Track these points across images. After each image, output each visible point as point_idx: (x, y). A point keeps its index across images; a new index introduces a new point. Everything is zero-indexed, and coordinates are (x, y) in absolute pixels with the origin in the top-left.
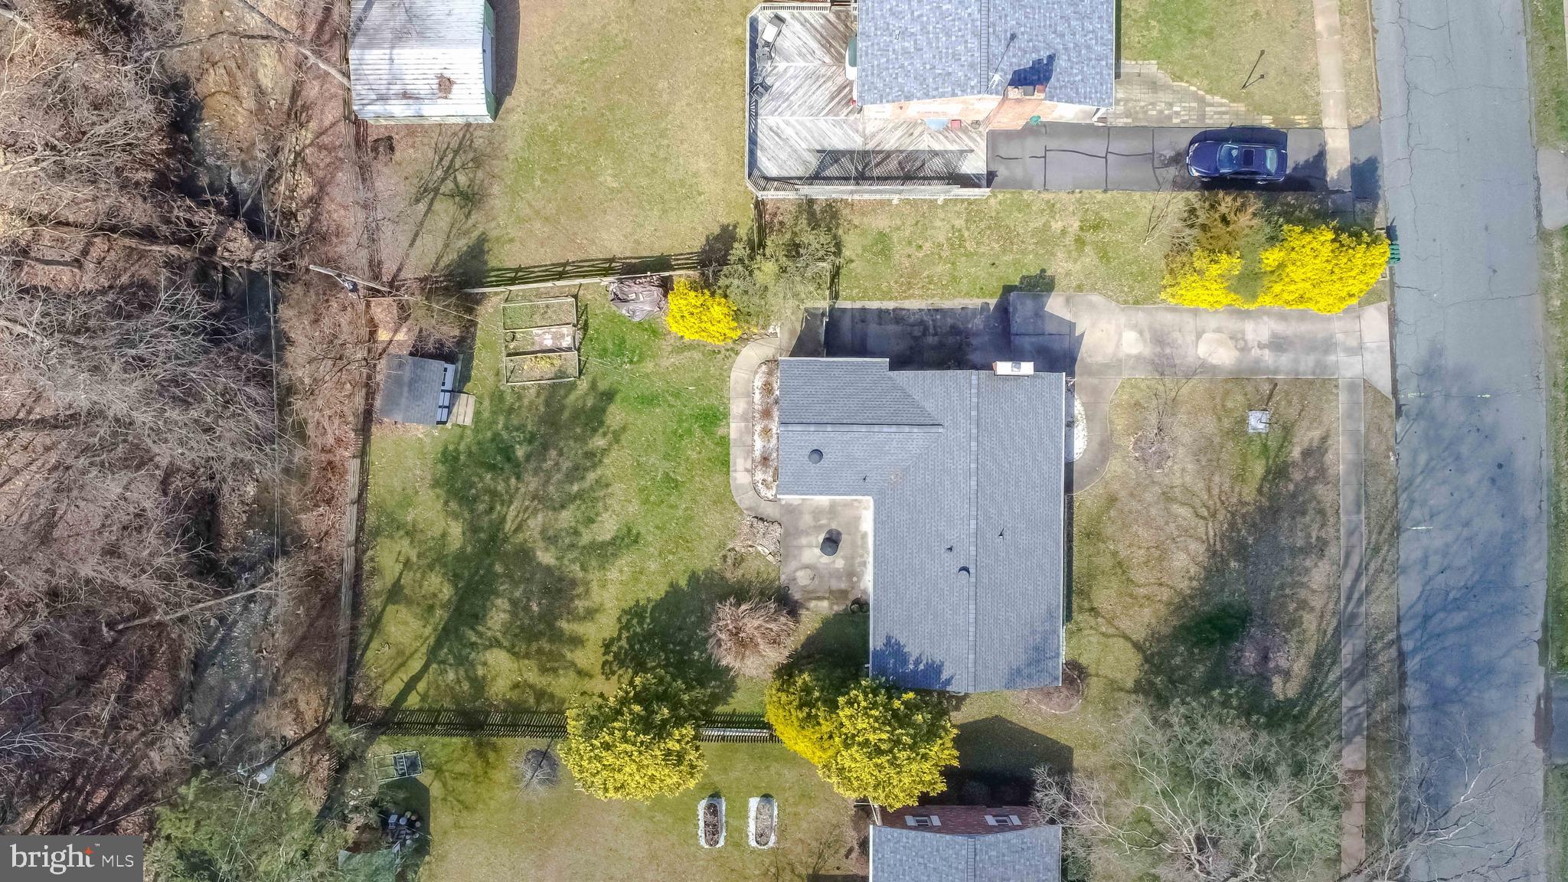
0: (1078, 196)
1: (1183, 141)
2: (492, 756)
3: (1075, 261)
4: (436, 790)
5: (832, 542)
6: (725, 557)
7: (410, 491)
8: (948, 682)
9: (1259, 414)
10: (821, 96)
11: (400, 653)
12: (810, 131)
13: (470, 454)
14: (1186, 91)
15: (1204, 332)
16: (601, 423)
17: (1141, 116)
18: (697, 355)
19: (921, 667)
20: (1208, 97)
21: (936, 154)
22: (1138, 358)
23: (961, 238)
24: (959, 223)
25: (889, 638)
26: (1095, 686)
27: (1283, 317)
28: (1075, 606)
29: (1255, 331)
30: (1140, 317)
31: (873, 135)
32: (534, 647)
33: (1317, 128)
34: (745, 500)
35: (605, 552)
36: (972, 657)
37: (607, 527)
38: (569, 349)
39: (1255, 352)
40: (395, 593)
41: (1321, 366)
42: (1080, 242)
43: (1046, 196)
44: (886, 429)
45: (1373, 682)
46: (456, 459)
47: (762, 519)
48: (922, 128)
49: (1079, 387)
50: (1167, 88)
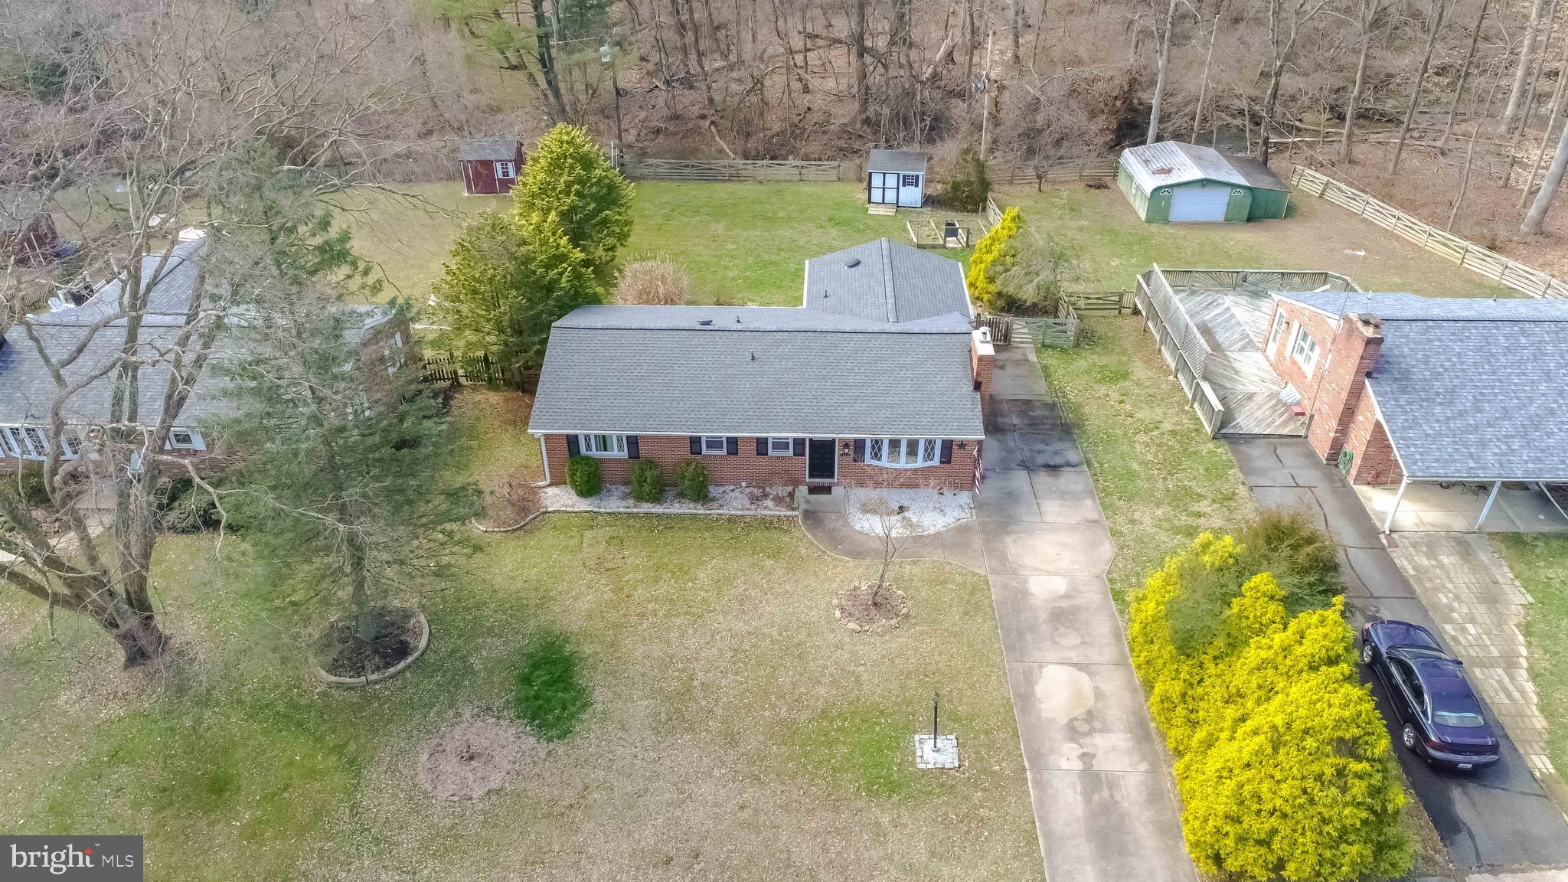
3: (1158, 527)
9: (952, 753)
14: (1510, 641)
15: (1091, 674)
17: (1428, 585)
20: (1524, 672)
22: (1025, 593)
23: (1148, 430)
24: (1168, 426)
29: (1116, 752)
30: (1093, 595)
31: (1246, 357)
43: (1242, 491)
48: (1275, 388)
49: (962, 530)
50: (1499, 616)
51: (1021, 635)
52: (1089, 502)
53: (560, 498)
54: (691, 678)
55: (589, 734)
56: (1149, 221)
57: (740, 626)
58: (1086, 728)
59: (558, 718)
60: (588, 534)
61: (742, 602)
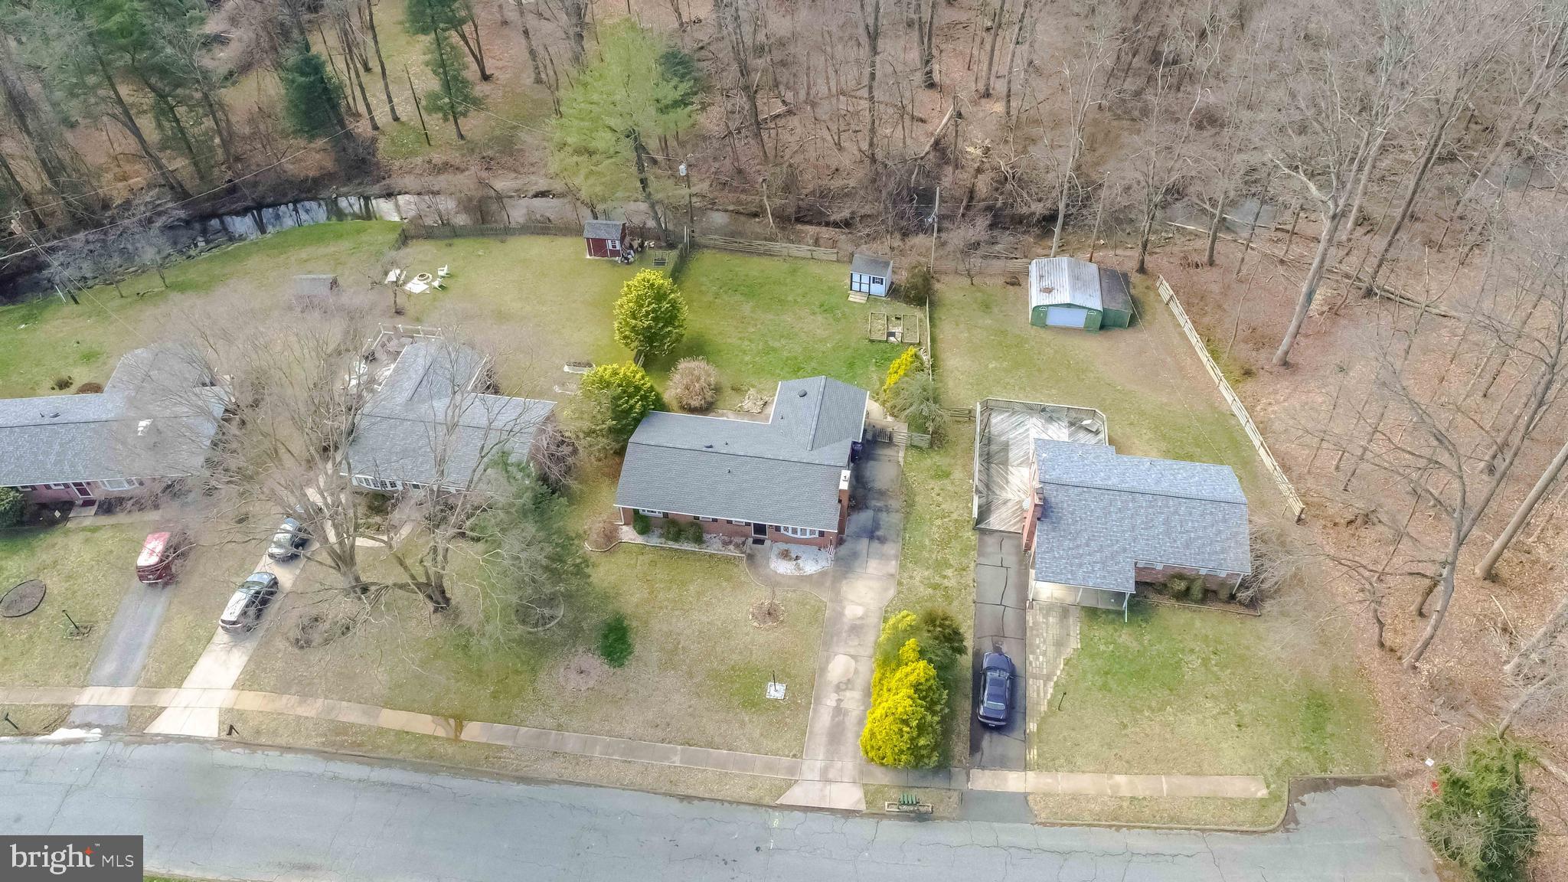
0: (972, 585)
1: (1014, 659)
3: (922, 582)
9: (782, 691)
12: (1021, 440)
14: (1057, 667)
15: (857, 661)
17: (1035, 632)
20: (1052, 684)
22: (841, 614)
25: (669, 418)
26: (598, 559)
27: (862, 720)
29: (853, 698)
30: (873, 620)
33: (1026, 767)
36: (653, 444)
39: (834, 695)
41: (815, 748)
42: (936, 587)
43: (972, 565)
44: (814, 423)
47: (765, 404)
48: (1023, 496)
49: (823, 574)
50: (1059, 653)
51: (832, 637)
52: (894, 562)
53: (628, 534)
54: (678, 644)
55: (631, 668)
56: (1033, 324)
57: (704, 619)
58: (844, 687)
59: (619, 658)
60: (640, 557)
61: (707, 605)
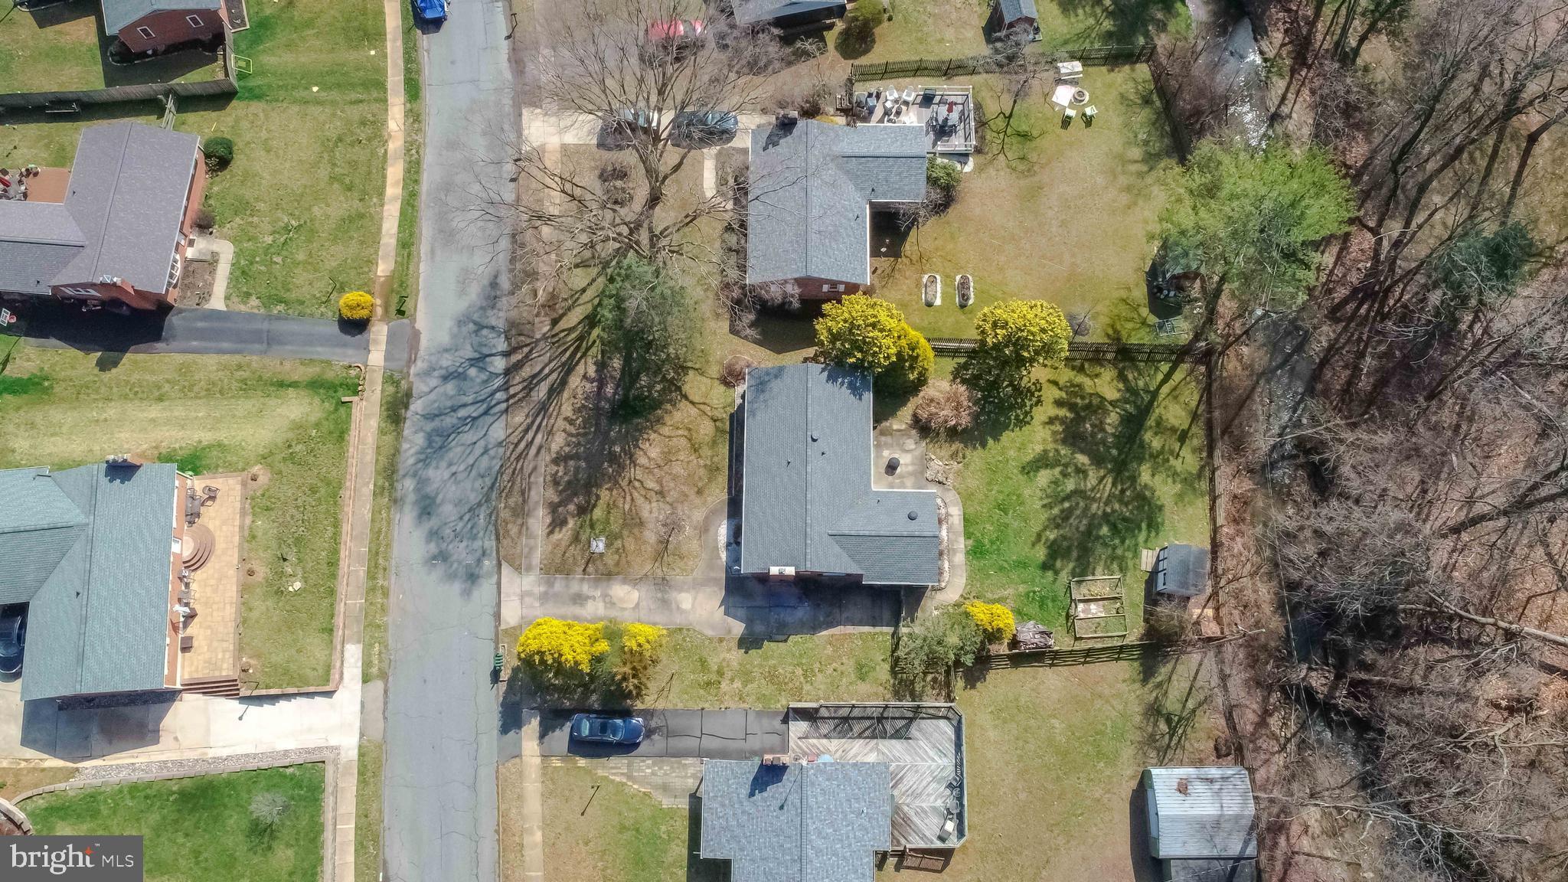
0: (722, 706)
1: (644, 747)
2: (1110, 332)
3: (724, 660)
4: (1145, 311)
5: (892, 467)
6: (964, 458)
7: (1180, 504)
8: (823, 370)
9: (597, 551)
10: (910, 780)
11: (1176, 398)
12: (917, 753)
13: (1140, 530)
14: (641, 784)
15: (634, 608)
16: (1049, 547)
17: (676, 765)
18: (989, 595)
19: (840, 380)
20: (624, 780)
21: (825, 736)
22: (681, 590)
23: (805, 676)
24: (807, 687)
25: (860, 399)
26: (714, 371)
27: (576, 618)
28: (728, 423)
29: (597, 609)
30: (678, 620)
31: (871, 750)
32: (1087, 401)
33: (545, 756)
34: (952, 496)
35: (1042, 462)
36: (810, 385)
37: (1044, 477)
38: (1081, 601)
39: (598, 593)
40: (1183, 437)
41: (550, 584)
42: (720, 673)
43: (745, 706)
44: (867, 533)
45: (527, 371)
46: (1149, 526)
47: (940, 483)
49: (721, 569)
50: (656, 787)
51: (655, 585)
58: (608, 600)
59: (618, 414)
